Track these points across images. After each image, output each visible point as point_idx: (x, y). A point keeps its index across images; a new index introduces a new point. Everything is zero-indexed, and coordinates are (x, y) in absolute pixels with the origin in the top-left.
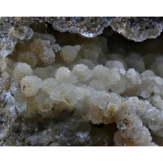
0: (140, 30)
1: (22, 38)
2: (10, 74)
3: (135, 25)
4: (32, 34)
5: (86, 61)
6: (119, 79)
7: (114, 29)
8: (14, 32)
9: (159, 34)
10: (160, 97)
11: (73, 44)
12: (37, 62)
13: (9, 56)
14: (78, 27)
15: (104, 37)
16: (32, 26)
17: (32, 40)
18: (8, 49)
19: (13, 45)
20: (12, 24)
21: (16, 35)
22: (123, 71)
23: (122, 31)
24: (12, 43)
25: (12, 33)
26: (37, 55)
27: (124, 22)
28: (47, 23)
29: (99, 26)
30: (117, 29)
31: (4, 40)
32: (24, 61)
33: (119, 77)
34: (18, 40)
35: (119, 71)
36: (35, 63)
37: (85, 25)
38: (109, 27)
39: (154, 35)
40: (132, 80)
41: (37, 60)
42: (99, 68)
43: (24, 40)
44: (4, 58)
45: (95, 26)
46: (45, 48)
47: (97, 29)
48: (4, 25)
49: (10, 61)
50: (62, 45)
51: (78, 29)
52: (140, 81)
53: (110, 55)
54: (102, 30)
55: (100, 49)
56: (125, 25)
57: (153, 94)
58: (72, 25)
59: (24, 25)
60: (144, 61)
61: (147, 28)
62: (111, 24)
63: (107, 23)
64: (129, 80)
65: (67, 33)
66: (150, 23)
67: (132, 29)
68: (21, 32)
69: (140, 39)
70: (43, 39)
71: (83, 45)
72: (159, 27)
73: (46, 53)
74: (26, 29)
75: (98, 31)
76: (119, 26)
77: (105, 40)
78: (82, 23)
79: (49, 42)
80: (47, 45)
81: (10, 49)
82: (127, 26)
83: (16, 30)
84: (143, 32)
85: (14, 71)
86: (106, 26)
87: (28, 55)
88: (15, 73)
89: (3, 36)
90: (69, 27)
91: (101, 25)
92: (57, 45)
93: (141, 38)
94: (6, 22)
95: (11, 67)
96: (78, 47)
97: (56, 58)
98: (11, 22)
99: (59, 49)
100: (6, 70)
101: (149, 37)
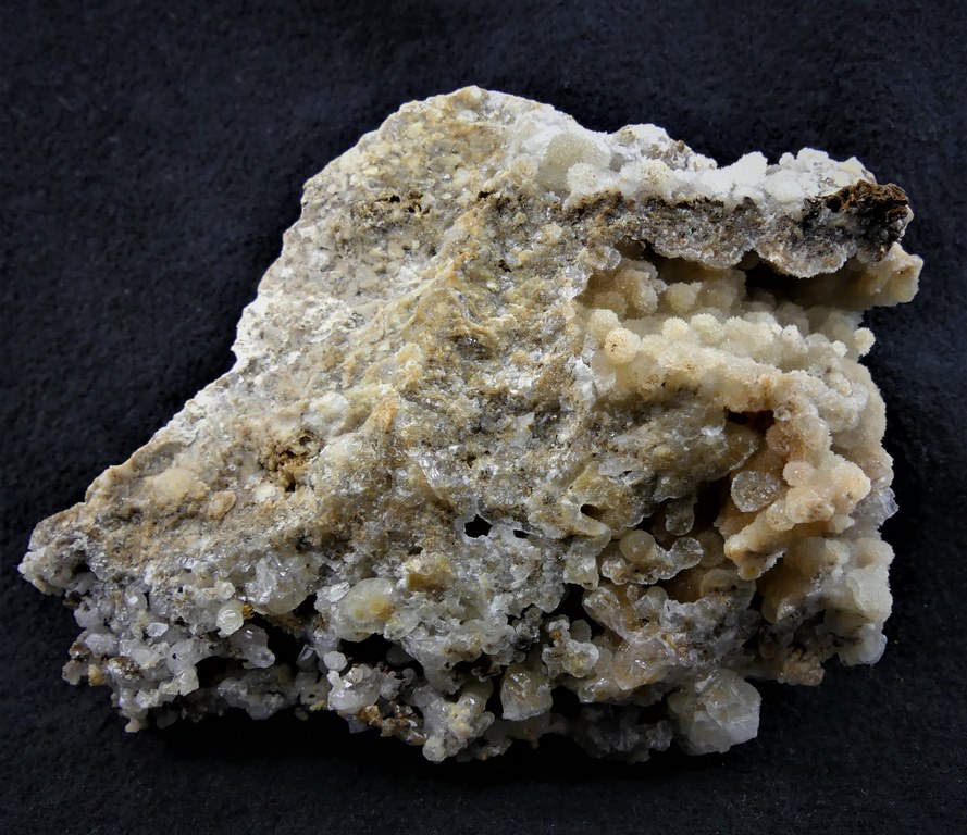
0: (808, 257)
1: (601, 267)
2: (582, 327)
3: (800, 247)
4: (619, 259)
5: (711, 309)
6: (772, 340)
7: (761, 255)
8: (588, 255)
9: (842, 265)
10: (841, 376)
11: (688, 281)
12: (627, 309)
13: (578, 298)
14: (698, 249)
15: (740, 271)
16: (619, 246)
17: (618, 270)
18: (576, 284)
19: (585, 278)
20: (584, 243)
21: (592, 261)
22: (777, 328)
23: (776, 257)
24: (584, 276)
25: (584, 257)
26: (628, 297)
27: (780, 242)
28: (645, 241)
29: (736, 249)
30: (768, 254)
31: (567, 270)
32: (604, 306)
33: (770, 338)
34: (595, 269)
35: (771, 328)
36: (624, 312)
37: (711, 246)
38: (753, 252)
39: (832, 266)
40: (794, 345)
41: (627, 306)
42: (735, 322)
43: (605, 271)
44: (569, 301)
45: (728, 249)
46: (642, 285)
47: (731, 255)
48: (568, 245)
49: (580, 307)
50: (669, 281)
51: (699, 253)
52: (806, 348)
53: (750, 304)
54: (740, 256)
55: (735, 291)
56: (781, 247)
57: (829, 371)
58: (688, 246)
59: (606, 244)
60: (808, 318)
61: (820, 253)
62: (757, 245)
63: (749, 244)
64: (788, 345)
65: (680, 259)
66: (826, 245)
67: (795, 255)
68: (600, 255)
69: (809, 272)
70: (637, 269)
71: (706, 282)
72: (842, 252)
73: (642, 294)
74: (608, 251)
75: (734, 258)
76: (770, 249)
77: (743, 276)
78: (706, 243)
79: (647, 275)
80: (644, 280)
81: (579, 285)
82: (785, 249)
83: (590, 252)
84: (813, 261)
85: (589, 324)
86: (747, 249)
87: (612, 296)
88: (592, 327)
89: (565, 263)
90: (683, 249)
91: (739, 248)
92: (662, 283)
93: (809, 270)
94: (571, 240)
95: (583, 318)
96: (697, 286)
97: (659, 304)
98: (582, 238)
99: (664, 289)
100: (575, 321)
101: (823, 271)
